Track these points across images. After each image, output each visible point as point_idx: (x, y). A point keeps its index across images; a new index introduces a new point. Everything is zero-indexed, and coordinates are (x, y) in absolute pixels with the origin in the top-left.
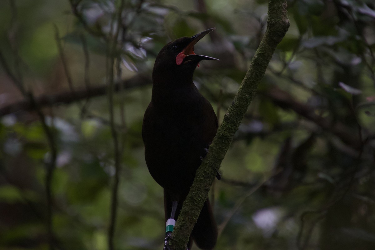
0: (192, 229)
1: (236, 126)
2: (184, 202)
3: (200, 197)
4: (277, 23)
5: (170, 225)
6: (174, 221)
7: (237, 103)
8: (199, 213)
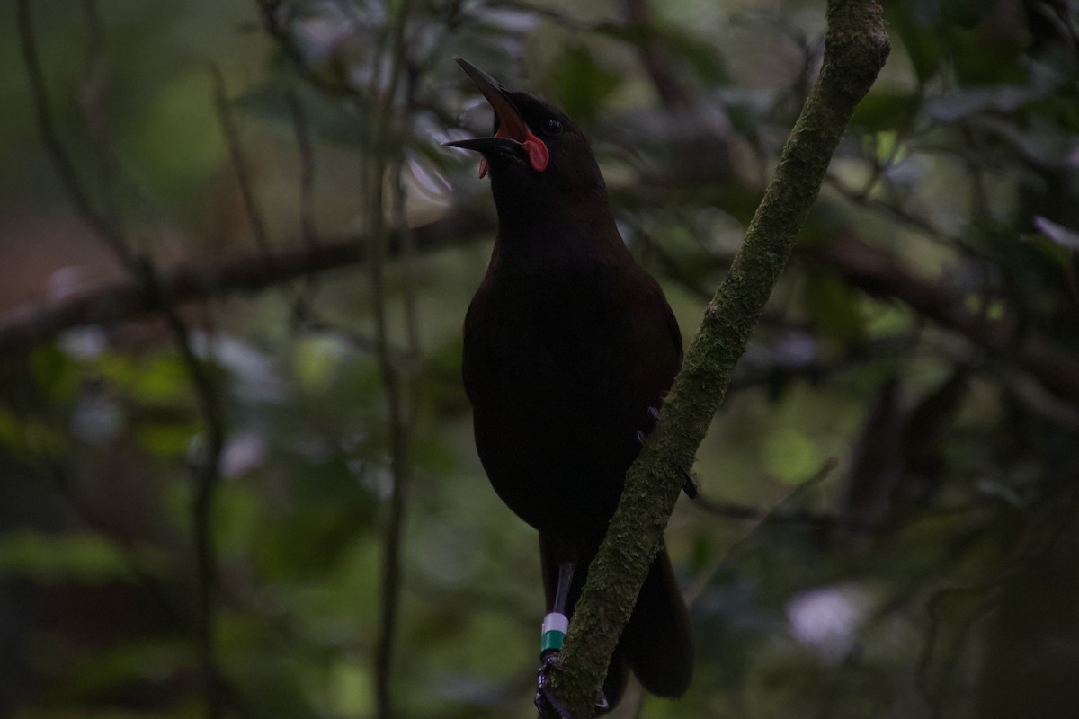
0: (617, 641)
1: (740, 343)
2: (592, 563)
3: (638, 549)
4: (854, 42)
5: (552, 632)
6: (564, 619)
7: (739, 275)
8: (637, 594)
